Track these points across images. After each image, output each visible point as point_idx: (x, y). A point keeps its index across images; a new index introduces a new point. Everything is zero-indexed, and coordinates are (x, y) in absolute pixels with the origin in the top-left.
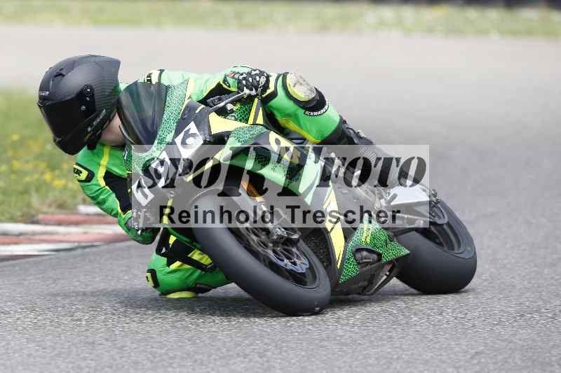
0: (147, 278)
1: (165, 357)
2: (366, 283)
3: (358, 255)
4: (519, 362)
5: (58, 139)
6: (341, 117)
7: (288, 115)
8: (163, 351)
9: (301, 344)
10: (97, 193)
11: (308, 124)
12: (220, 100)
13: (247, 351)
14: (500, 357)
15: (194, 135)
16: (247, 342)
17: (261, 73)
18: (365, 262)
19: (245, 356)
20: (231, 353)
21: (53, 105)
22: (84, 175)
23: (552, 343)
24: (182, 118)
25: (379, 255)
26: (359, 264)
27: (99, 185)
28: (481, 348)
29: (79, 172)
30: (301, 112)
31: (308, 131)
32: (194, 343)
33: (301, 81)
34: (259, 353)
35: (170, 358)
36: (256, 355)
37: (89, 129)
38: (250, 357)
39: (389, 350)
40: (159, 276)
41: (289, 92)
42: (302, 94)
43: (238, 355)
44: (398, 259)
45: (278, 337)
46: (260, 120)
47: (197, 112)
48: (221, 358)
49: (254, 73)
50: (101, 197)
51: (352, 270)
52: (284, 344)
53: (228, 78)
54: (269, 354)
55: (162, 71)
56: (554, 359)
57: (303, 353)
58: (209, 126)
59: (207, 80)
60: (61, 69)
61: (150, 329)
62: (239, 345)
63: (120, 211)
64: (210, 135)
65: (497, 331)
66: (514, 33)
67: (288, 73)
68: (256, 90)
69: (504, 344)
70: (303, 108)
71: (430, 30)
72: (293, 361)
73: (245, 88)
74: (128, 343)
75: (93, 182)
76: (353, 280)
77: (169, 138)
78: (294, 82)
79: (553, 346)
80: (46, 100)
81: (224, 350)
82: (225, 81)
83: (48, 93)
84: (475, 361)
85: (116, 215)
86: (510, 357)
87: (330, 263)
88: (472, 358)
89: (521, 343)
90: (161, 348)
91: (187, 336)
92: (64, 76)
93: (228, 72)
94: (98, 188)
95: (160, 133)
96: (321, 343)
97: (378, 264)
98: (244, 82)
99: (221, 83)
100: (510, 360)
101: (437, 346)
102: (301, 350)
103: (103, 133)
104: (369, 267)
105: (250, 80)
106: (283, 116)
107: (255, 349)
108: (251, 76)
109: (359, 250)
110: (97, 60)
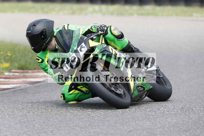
0: (61, 96)
1: (17, 133)
2: (139, 98)
3: (138, 88)
4: (145, 134)
5: (33, 48)
6: (129, 41)
7: (112, 40)
8: (16, 131)
9: (66, 128)
10: (45, 67)
11: (118, 43)
12: (91, 35)
13: (47, 131)
14: (139, 132)
15: (84, 47)
16: (46, 127)
17: (105, 26)
18: (140, 91)
19: (46, 132)
20: (41, 131)
21: (31, 36)
22: (40, 60)
23: (157, 127)
24: (79, 41)
25: (144, 88)
26: (138, 91)
27: (46, 64)
28: (132, 129)
29: (38, 60)
30: (116, 39)
31: (118, 46)
32: (27, 128)
33: (116, 29)
34: (51, 131)
35: (18, 133)
36: (50, 132)
37: (44, 44)
38: (48, 133)
39: (98, 130)
40: (66, 96)
41: (112, 32)
42: (116, 33)
43: (43, 132)
44: (149, 90)
45: (58, 125)
46: (103, 42)
47: (84, 39)
48: (37, 133)
49: (102, 26)
50: (46, 68)
51: (136, 93)
52: (60, 128)
53: (92, 27)
54: (54, 132)
55: (68, 25)
56: (158, 133)
57: (67, 131)
58: (89, 44)
59: (84, 28)
60: (35, 24)
61: (10, 123)
62: (44, 129)
63: (53, 73)
64: (90, 47)
65: (137, 123)
66: (142, 15)
67: (111, 26)
68: (103, 32)
69: (140, 127)
70: (117, 38)
71: (112, 14)
72: (63, 134)
73: (99, 31)
74: (3, 128)
75: (43, 63)
76: (136, 97)
77: (75, 48)
78: (114, 29)
79: (158, 128)
80: (30, 34)
81: (38, 130)
82: (91, 28)
83: (30, 31)
84: (129, 134)
85: (51, 75)
86: (142, 132)
87: (129, 91)
88: (129, 132)
89: (146, 127)
90: (15, 130)
91: (24, 125)
92: (36, 26)
93: (92, 25)
94: (45, 65)
95: (72, 46)
96: (74, 128)
97: (144, 91)
98: (99, 29)
99: (90, 29)
100: (142, 133)
101: (116, 128)
102: (66, 130)
103: (48, 46)
104: (141, 92)
105: (101, 28)
106: (109, 41)
107: (49, 130)
108: (102, 27)
109: (138, 86)
110: (47, 20)
